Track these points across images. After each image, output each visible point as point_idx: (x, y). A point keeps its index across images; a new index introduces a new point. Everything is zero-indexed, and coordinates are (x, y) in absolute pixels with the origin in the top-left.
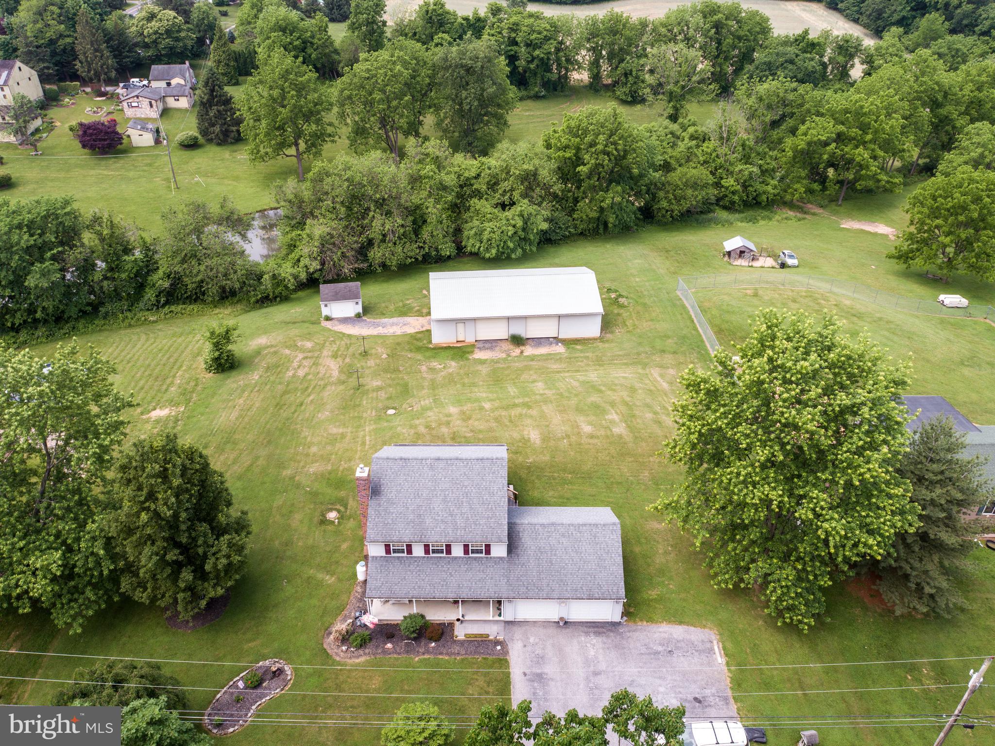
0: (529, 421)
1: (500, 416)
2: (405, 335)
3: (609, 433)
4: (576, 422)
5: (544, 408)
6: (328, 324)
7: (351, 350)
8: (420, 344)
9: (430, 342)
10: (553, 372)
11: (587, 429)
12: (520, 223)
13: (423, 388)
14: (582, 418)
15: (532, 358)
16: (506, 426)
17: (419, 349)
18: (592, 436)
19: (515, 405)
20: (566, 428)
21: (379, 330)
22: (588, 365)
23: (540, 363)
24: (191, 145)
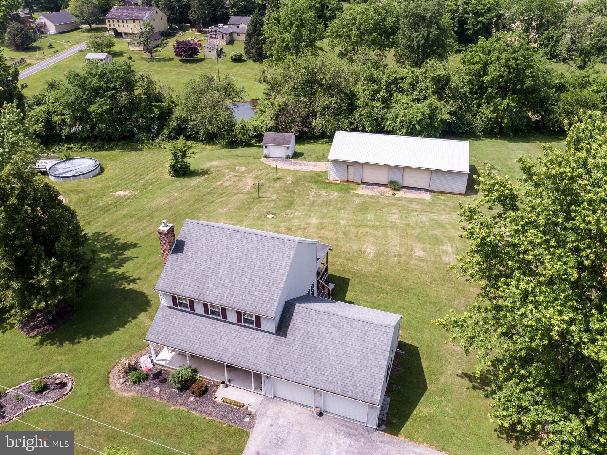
0: (371, 239)
1: (349, 231)
2: (312, 172)
3: (438, 260)
4: (412, 246)
5: (389, 232)
6: (264, 160)
7: (269, 176)
8: (319, 179)
9: (327, 179)
10: (412, 210)
11: (419, 253)
12: (427, 111)
13: (304, 205)
14: (418, 245)
15: (399, 199)
16: (350, 239)
17: (316, 182)
18: (421, 260)
19: (366, 226)
20: (402, 250)
21: (297, 167)
22: (444, 210)
23: (404, 203)
24: (238, 60)
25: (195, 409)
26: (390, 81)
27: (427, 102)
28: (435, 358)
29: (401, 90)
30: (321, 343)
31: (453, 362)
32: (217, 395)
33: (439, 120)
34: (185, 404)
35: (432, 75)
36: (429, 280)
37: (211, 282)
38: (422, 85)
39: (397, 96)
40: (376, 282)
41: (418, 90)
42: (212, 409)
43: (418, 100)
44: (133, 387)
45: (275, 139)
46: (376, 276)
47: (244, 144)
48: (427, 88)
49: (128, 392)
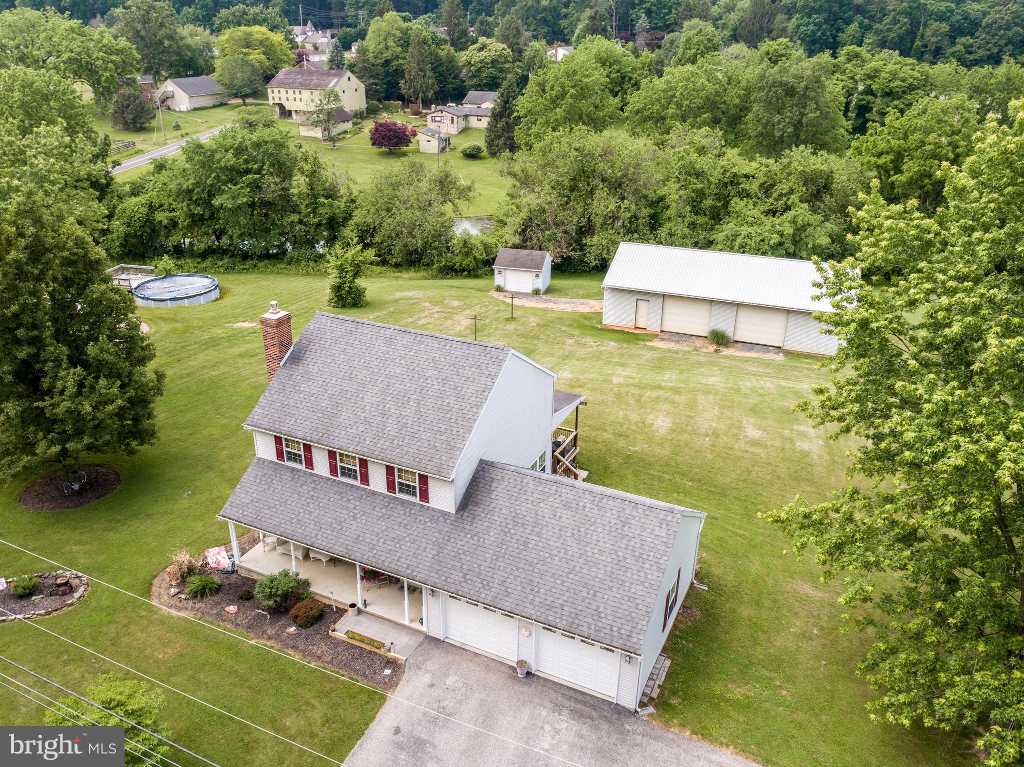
0: (666, 406)
1: (627, 394)
2: (576, 312)
3: (788, 445)
4: (740, 422)
5: (701, 398)
6: (495, 294)
7: (498, 315)
8: (586, 322)
9: (601, 323)
10: (747, 374)
11: (754, 433)
12: (789, 230)
13: (552, 355)
14: (753, 420)
15: (726, 357)
16: (628, 404)
17: (581, 327)
18: (756, 443)
19: (658, 387)
20: (722, 427)
21: (550, 305)
22: (808, 377)
23: (735, 363)
24: (472, 155)
25: (294, 647)
26: (726, 180)
27: (790, 215)
28: (767, 603)
29: (745, 195)
30: (539, 534)
31: (802, 613)
32: (338, 626)
33: (810, 246)
34: (277, 637)
35: (800, 168)
36: (769, 477)
37: (345, 415)
38: (784, 187)
39: (737, 204)
40: (667, 473)
41: (775, 195)
42: (325, 648)
43: (773, 213)
44: (190, 604)
45: (516, 259)
46: (668, 465)
47: (465, 273)
48: (791, 192)
49: (179, 609)
